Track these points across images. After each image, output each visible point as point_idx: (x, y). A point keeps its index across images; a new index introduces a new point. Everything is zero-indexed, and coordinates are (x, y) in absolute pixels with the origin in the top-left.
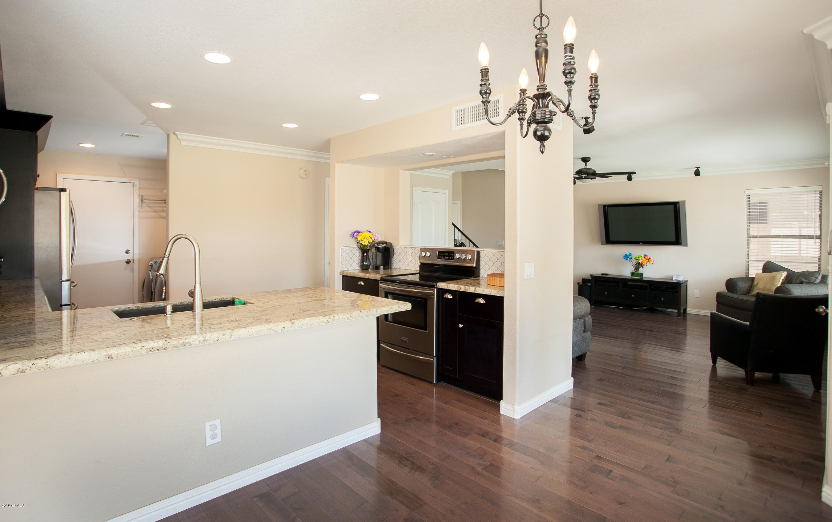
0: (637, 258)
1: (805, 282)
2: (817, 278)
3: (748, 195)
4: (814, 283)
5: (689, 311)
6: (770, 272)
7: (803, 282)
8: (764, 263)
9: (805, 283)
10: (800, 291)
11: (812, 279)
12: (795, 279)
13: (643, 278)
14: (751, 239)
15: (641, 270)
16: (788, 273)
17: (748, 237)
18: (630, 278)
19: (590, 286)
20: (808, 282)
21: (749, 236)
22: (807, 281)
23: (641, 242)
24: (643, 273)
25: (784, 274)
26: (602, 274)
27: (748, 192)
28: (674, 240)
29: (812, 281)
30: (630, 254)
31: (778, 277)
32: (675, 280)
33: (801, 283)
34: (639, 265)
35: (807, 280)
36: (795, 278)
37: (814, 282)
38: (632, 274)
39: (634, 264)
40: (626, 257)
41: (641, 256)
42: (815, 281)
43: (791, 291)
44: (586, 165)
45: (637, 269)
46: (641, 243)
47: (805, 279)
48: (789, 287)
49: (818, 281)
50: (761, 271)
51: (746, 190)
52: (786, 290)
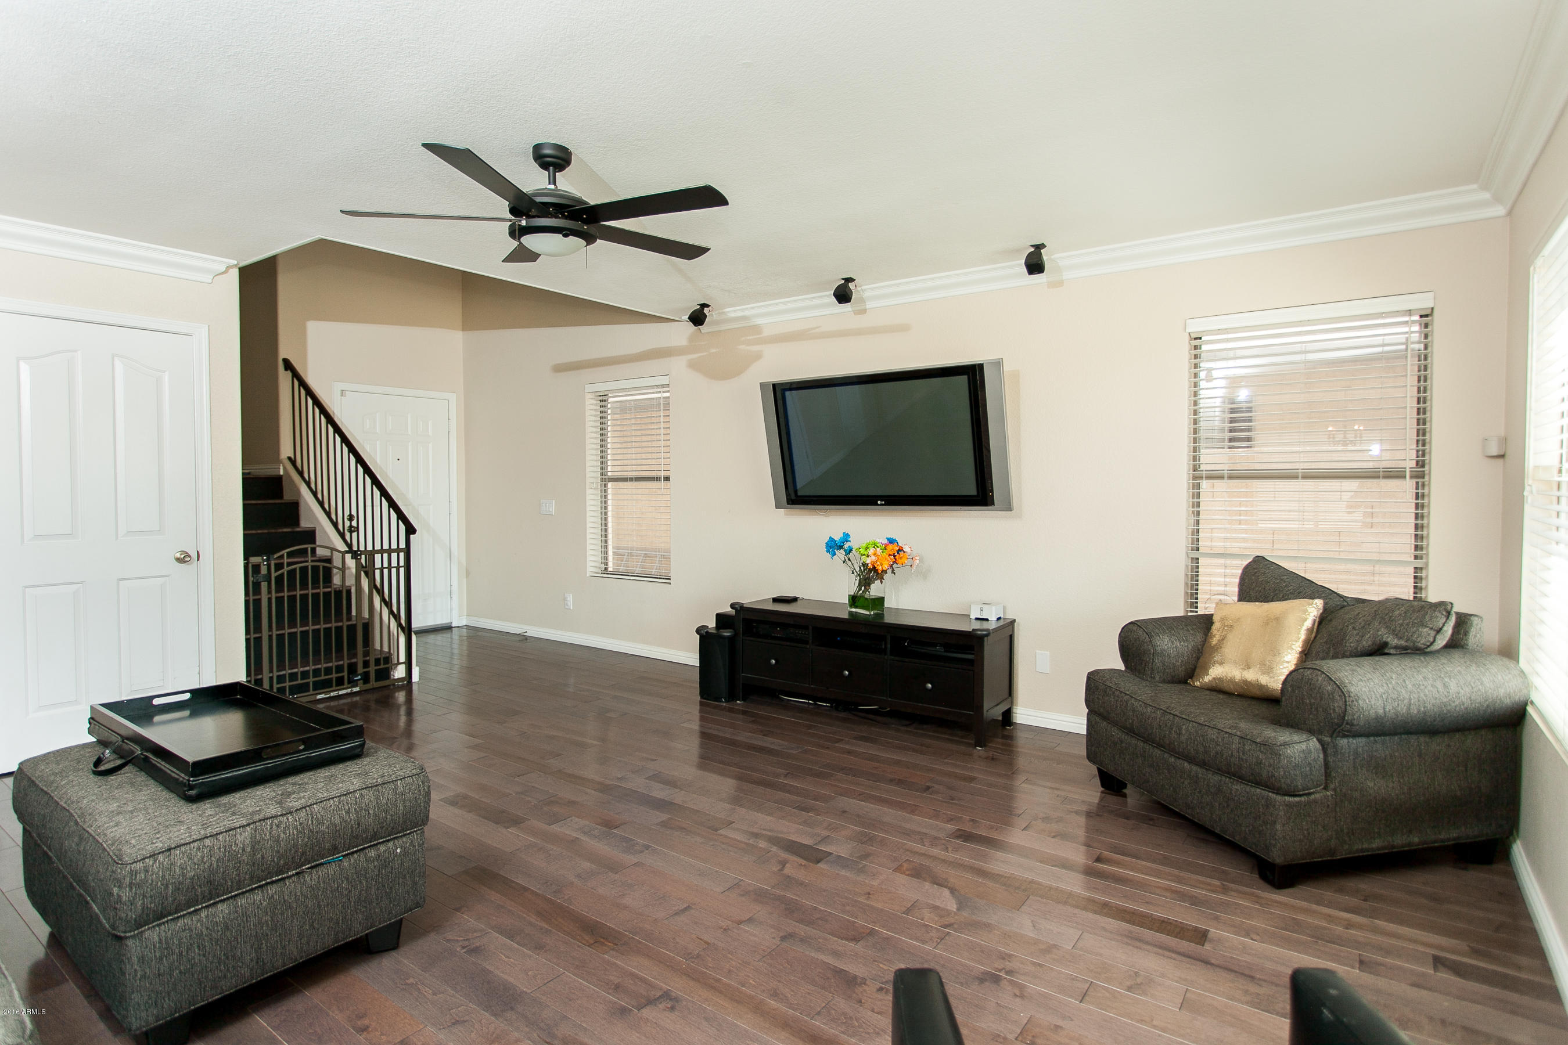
0: (862, 551)
1: (1396, 647)
2: (1439, 631)
3: (1196, 339)
4: (1429, 650)
5: (1023, 715)
6: (1266, 599)
7: (1385, 644)
8: (1246, 563)
9: (1392, 651)
10: (1381, 690)
11: (1420, 635)
12: (1355, 632)
13: (881, 616)
14: (1205, 484)
15: (875, 590)
16: (1325, 604)
17: (1195, 478)
18: (846, 616)
19: (731, 639)
20: (1405, 648)
21: (1197, 475)
22: (1402, 643)
23: (881, 498)
24: (883, 598)
25: (1314, 609)
26: (776, 600)
27: (1194, 327)
28: (971, 490)
29: (1421, 642)
30: (846, 537)
31: (1291, 620)
32: (977, 619)
33: (1379, 650)
34: (869, 575)
35: (1401, 638)
36: (1354, 628)
37: (1429, 646)
38: (854, 600)
39: (858, 569)
40: (833, 546)
41: (875, 546)
42: (1432, 644)
43: (1349, 692)
44: (553, 181)
45: (865, 582)
46: (879, 502)
47: (1397, 635)
48: (1341, 675)
49: (1441, 641)
50: (1236, 598)
51: (1188, 321)
52: (1329, 688)
